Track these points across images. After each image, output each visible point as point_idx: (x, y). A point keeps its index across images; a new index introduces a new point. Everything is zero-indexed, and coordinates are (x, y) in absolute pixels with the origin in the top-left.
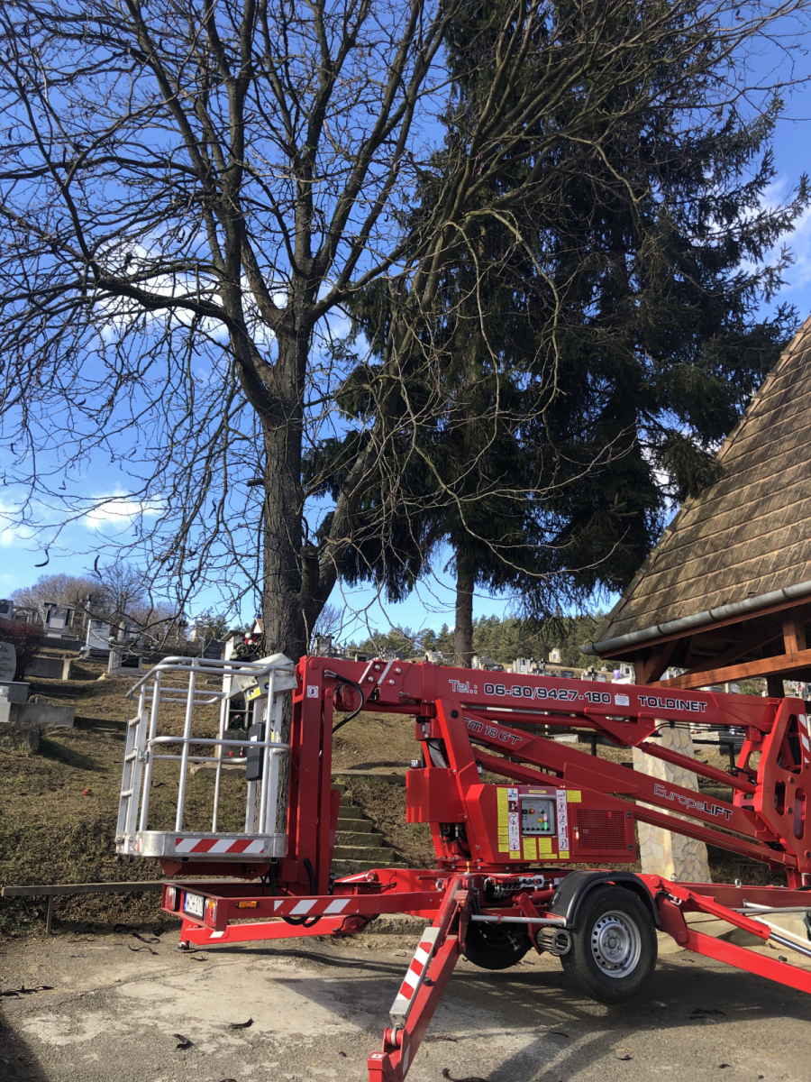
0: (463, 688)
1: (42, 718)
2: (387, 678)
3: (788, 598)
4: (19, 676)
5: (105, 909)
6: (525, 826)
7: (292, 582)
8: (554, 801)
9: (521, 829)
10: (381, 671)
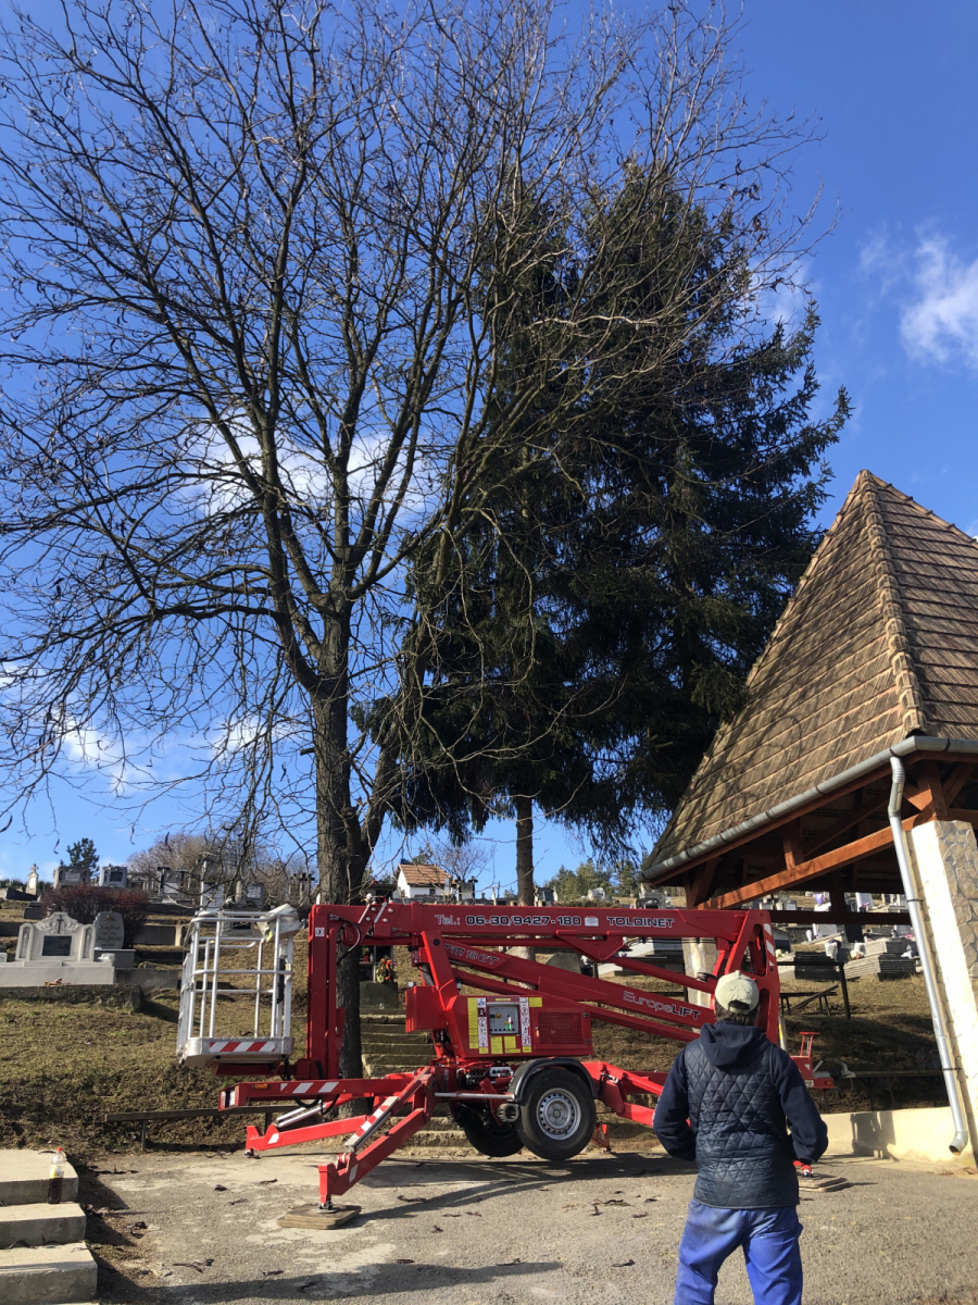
0: (448, 921)
1: (148, 983)
2: (382, 917)
3: (772, 820)
4: (128, 943)
5: (191, 1133)
6: (493, 1028)
7: (340, 840)
8: (518, 1007)
9: (489, 1030)
10: (377, 912)
